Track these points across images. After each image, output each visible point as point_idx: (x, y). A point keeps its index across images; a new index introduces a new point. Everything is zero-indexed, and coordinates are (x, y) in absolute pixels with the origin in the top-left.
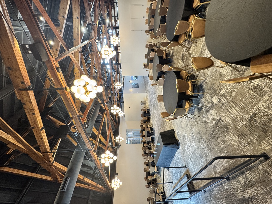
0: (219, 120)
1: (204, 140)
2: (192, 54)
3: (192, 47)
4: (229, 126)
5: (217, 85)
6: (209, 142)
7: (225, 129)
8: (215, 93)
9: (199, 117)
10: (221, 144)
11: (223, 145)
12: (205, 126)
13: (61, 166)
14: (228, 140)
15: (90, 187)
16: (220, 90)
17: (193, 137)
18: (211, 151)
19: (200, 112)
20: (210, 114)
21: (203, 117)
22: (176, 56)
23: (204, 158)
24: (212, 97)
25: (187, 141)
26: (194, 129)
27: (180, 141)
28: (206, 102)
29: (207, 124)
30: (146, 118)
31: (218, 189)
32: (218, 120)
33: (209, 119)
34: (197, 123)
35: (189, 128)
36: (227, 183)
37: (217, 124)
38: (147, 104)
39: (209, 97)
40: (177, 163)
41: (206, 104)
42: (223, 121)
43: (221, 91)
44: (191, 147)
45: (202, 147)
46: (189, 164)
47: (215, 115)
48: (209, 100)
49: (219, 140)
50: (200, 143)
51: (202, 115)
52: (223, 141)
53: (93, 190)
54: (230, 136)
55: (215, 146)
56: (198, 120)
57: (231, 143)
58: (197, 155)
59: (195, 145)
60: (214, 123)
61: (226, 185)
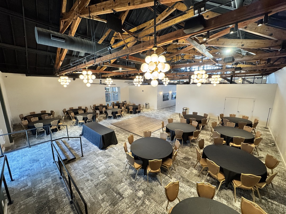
0: (122, 197)
1: (105, 179)
2: (188, 170)
3: (195, 170)
4: (116, 206)
5: (154, 197)
6: (104, 184)
7: (114, 202)
8: (146, 195)
9: (127, 175)
10: (101, 197)
11: (100, 199)
12: (118, 181)
13: (77, 26)
14: (104, 204)
15: (59, 53)
16: (149, 199)
17: (109, 167)
18: (96, 186)
19: (131, 176)
20: (128, 187)
21: (126, 180)
22: (189, 150)
23: (90, 178)
24: (143, 190)
25: (106, 160)
26: (116, 168)
27: (106, 151)
28: (140, 184)
29: (120, 183)
30: (131, 110)
31: (63, 192)
32: (123, 195)
33: (124, 186)
34: (121, 172)
35: (118, 162)
36: (68, 202)
37: (119, 193)
38: (146, 110)
39: (144, 187)
40: (86, 146)
41: (138, 183)
42: (121, 200)
43: (148, 201)
44: (101, 164)
45: (100, 177)
46: (85, 161)
47: (127, 193)
48: (141, 187)
49: (105, 195)
50: (103, 175)
51: (128, 178)
52: (103, 199)
53: (56, 56)
54: (107, 206)
55: (100, 191)
56: (124, 173)
57: (101, 207)
58: (92, 170)
59: (102, 168)
60: (121, 191)
61: (66, 200)
